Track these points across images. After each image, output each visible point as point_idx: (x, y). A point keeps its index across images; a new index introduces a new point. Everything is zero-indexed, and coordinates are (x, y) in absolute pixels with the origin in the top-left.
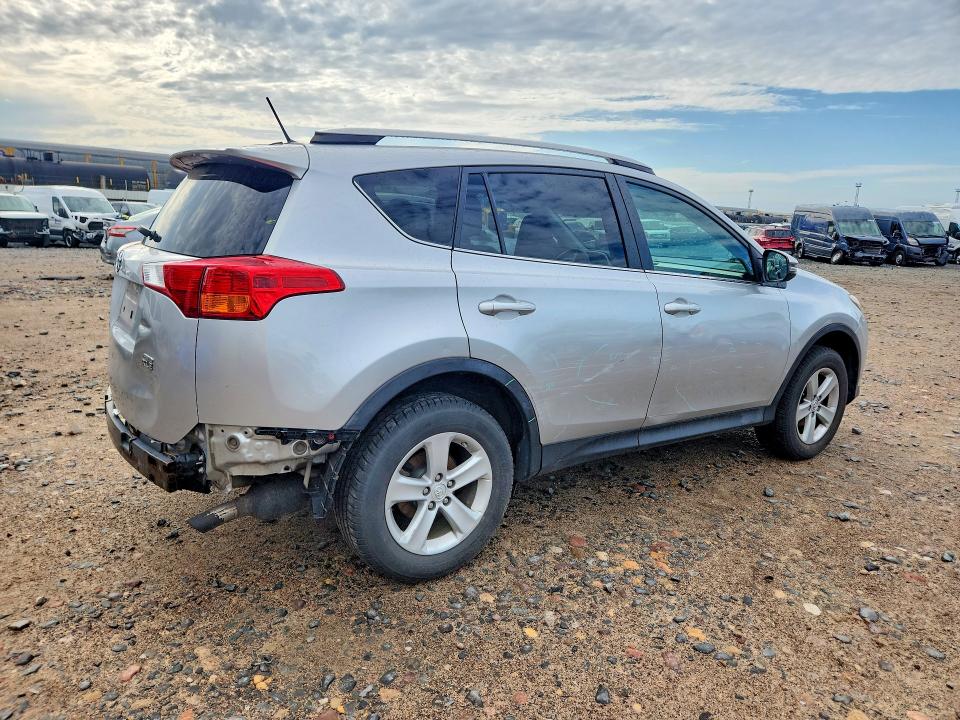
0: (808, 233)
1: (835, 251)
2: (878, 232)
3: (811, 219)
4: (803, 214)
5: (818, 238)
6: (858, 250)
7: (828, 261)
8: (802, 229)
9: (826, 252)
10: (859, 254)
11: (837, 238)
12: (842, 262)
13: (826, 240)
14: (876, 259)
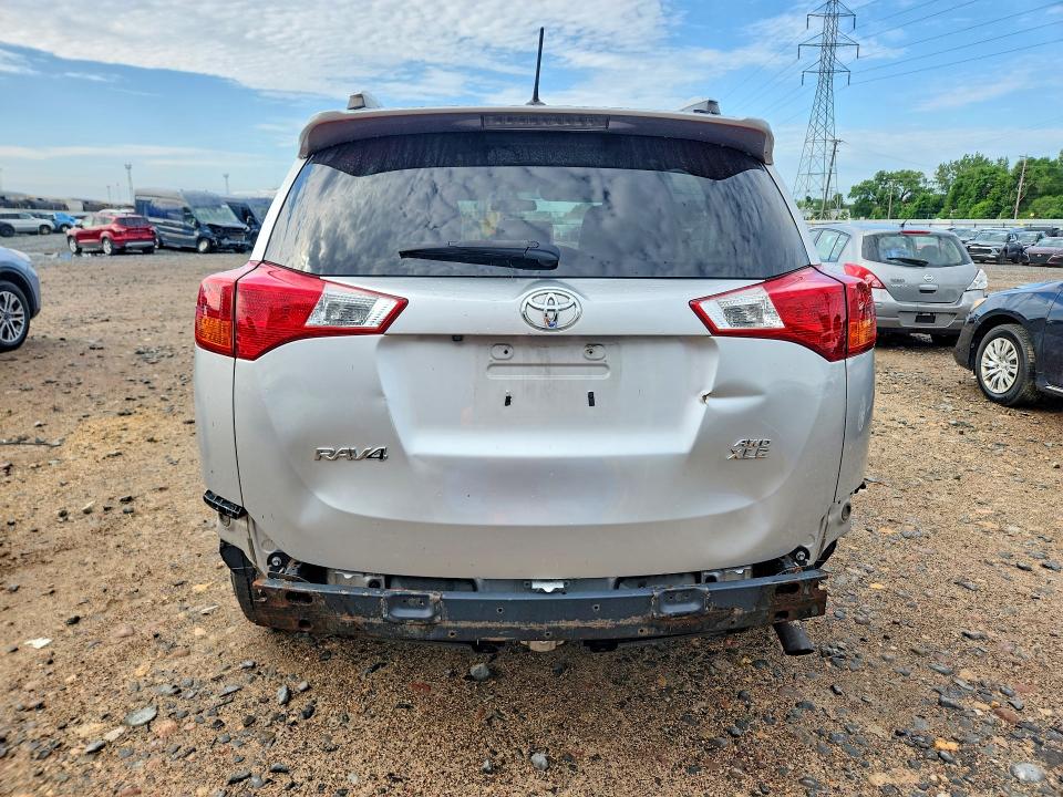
0: (161, 221)
1: (200, 240)
2: (235, 218)
3: (159, 204)
4: (148, 199)
5: (173, 225)
6: (223, 238)
7: (195, 251)
8: (151, 215)
9: (190, 241)
10: (226, 242)
11: (198, 225)
12: (211, 250)
13: (185, 228)
14: (242, 245)
